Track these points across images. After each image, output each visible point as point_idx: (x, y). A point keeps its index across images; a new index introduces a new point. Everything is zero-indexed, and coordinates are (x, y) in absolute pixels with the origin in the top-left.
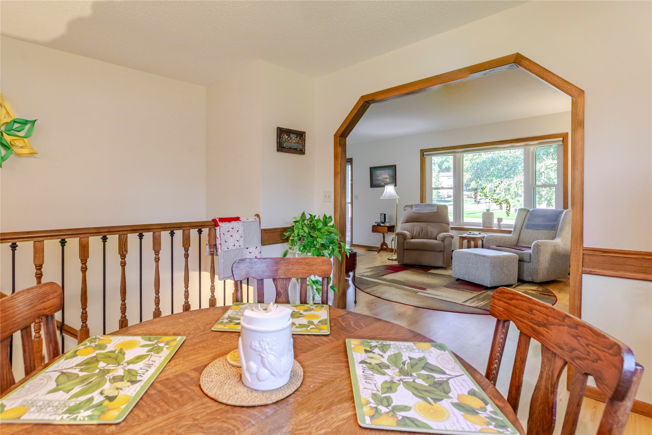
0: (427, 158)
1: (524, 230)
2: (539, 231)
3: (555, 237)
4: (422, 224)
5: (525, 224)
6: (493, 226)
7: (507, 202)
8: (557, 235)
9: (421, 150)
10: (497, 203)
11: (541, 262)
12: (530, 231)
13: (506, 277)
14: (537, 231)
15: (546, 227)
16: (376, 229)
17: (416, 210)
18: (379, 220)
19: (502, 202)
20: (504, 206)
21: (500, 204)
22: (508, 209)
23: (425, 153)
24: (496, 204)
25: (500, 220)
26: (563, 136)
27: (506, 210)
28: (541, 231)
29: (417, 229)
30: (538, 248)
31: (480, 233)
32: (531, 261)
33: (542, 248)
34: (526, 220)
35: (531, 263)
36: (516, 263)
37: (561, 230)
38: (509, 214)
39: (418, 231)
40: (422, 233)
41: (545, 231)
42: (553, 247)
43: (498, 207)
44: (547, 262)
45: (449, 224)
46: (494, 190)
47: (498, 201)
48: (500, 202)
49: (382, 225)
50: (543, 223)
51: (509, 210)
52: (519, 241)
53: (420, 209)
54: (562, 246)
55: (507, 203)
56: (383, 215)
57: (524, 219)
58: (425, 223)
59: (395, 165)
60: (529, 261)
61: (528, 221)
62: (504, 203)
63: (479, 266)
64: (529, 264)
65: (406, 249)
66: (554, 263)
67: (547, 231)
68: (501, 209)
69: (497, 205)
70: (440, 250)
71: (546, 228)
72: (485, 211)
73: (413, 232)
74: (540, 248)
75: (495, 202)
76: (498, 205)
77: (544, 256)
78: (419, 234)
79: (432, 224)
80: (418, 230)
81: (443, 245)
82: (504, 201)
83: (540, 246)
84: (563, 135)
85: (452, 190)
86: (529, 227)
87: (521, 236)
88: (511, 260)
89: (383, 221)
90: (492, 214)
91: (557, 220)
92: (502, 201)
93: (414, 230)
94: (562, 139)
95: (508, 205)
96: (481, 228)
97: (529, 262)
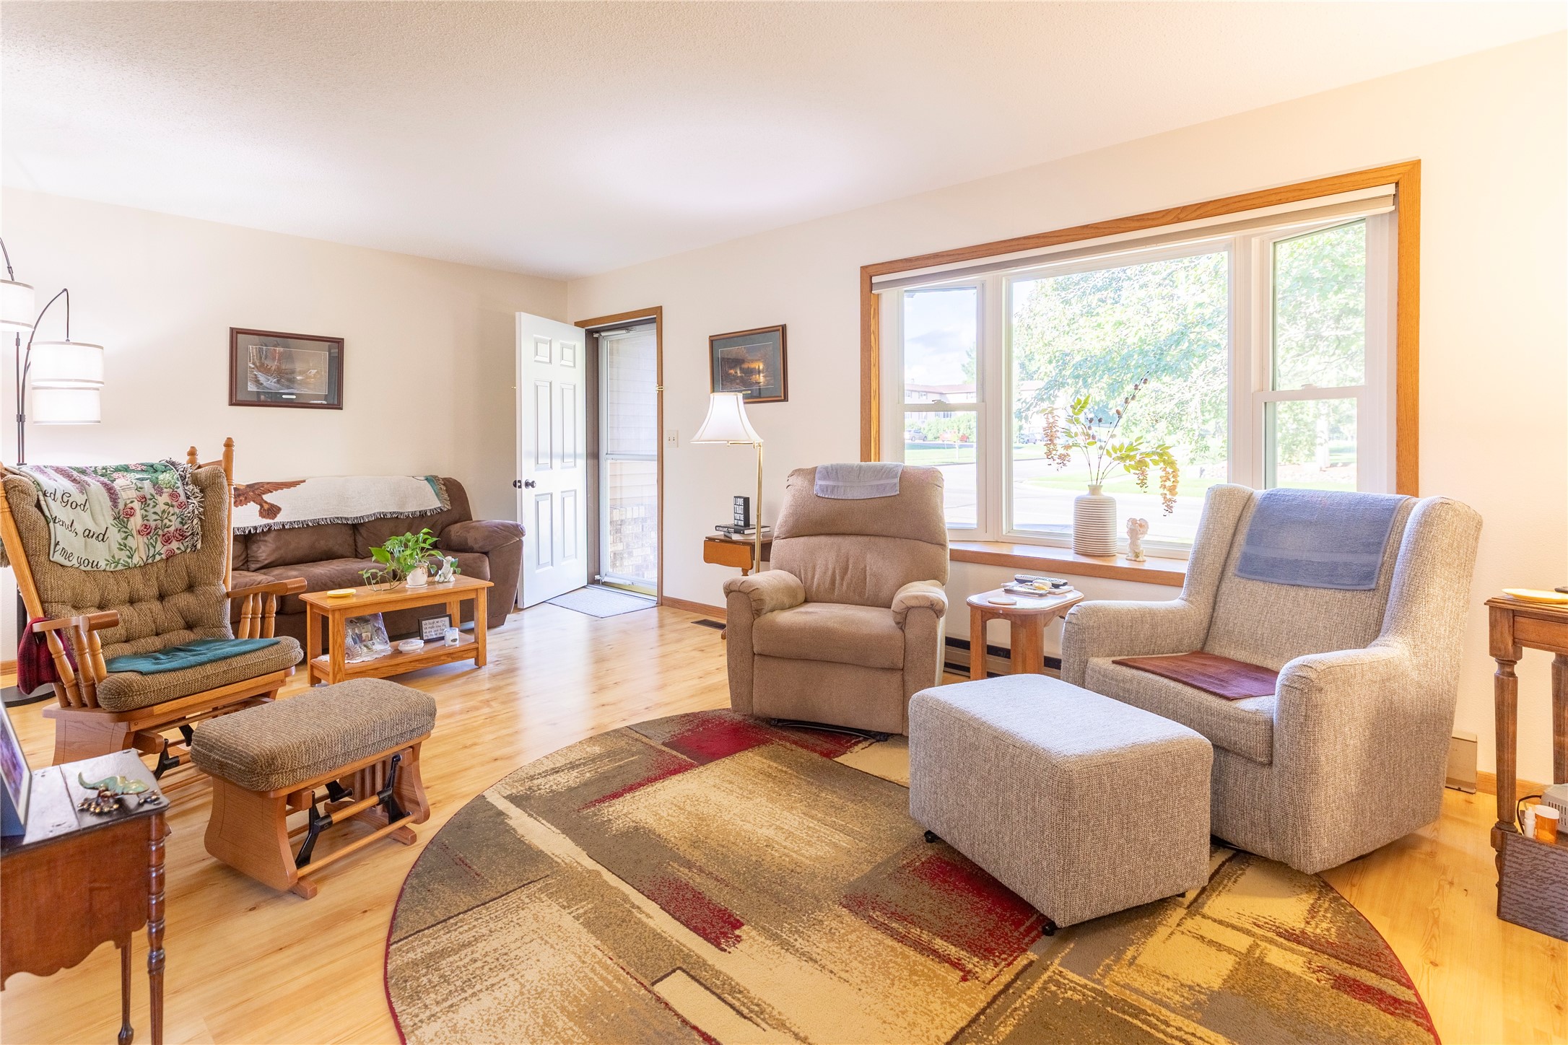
0: (888, 297)
1: (1233, 583)
2: (1302, 593)
3: (1379, 623)
4: (847, 544)
5: (1236, 553)
6: (1113, 550)
7: (1162, 454)
8: (1386, 619)
9: (863, 268)
10: (1128, 462)
11: (1327, 769)
12: (1259, 588)
13: (1151, 862)
14: (1293, 592)
15: (1329, 576)
16: (718, 549)
17: (827, 487)
18: (730, 521)
19: (1147, 460)
20: (1155, 473)
21: (1141, 464)
22: (1168, 484)
23: (875, 280)
24: (1122, 464)
25: (1137, 528)
26: (1396, 179)
27: (1162, 491)
28: (1311, 591)
29: (826, 565)
30: (1309, 699)
31: (1056, 586)
32: (1276, 760)
33: (1330, 696)
34: (1241, 538)
35: (1275, 770)
36: (1202, 783)
37: (1408, 598)
38: (1173, 504)
39: (830, 573)
40: (842, 579)
41: (1328, 595)
42: (1375, 688)
43: (1133, 478)
44: (1353, 767)
45: (943, 545)
46: (1118, 412)
47: (1132, 454)
48: (1138, 458)
49: (736, 537)
50: (1316, 558)
51: (1172, 490)
52: (1214, 629)
53: (840, 484)
54: (1414, 675)
55: (1164, 461)
56: (741, 501)
57: (1231, 531)
58: (860, 539)
59: (784, 328)
60: (1264, 759)
61: (1251, 540)
62: (1156, 463)
63: (1013, 798)
64: (1266, 772)
65: (760, 655)
66: (1382, 764)
67: (1340, 595)
68: (1142, 483)
69: (1127, 468)
70: (887, 664)
71: (1331, 582)
72: (1085, 492)
73: (810, 575)
74: (1316, 698)
75: (1121, 458)
76: (1132, 471)
77: (1340, 739)
78: (833, 582)
79: (882, 542)
80: (830, 566)
81: (900, 644)
82: (1153, 453)
83: (1321, 690)
84: (1395, 171)
85: (973, 414)
86: (1255, 568)
87: (1221, 611)
88: (1175, 769)
89: (742, 523)
90: (1109, 503)
91: (1380, 543)
92: (1148, 454)
93: (814, 568)
94: (1390, 189)
95: (1170, 470)
96: (1069, 556)
97: (1262, 765)
